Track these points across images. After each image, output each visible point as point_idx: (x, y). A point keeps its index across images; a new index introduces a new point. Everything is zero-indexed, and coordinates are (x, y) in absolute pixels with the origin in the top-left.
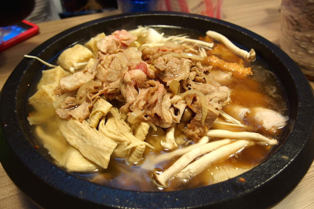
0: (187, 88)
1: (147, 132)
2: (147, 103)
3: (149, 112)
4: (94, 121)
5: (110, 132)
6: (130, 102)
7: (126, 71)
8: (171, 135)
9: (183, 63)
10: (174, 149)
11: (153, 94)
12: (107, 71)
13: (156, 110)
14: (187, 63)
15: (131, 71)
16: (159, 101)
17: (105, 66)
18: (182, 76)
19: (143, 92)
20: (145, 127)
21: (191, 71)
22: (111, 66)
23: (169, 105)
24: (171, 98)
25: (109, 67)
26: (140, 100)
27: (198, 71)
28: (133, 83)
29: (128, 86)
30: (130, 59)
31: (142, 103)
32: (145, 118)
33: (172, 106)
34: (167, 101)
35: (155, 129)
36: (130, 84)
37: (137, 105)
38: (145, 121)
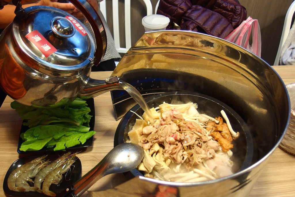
0: (192, 148)
1: (169, 163)
2: (172, 152)
3: (172, 156)
4: (152, 152)
5: (156, 159)
6: (166, 150)
7: (167, 137)
8: (178, 167)
9: (193, 136)
10: (178, 173)
11: (176, 148)
12: (161, 132)
13: (175, 156)
14: (195, 137)
15: (170, 137)
16: (177, 153)
17: (161, 130)
18: (191, 143)
19: (172, 147)
20: (169, 161)
21: (196, 141)
22: (164, 130)
23: (181, 155)
24: (183, 152)
25: (163, 130)
26: (169, 151)
27: (200, 141)
28: (169, 143)
29: (167, 143)
30: (172, 130)
31: (170, 152)
32: (170, 158)
33: (182, 155)
34: (181, 153)
35: (173, 162)
36: (168, 143)
37: (168, 152)
38: (169, 158)
